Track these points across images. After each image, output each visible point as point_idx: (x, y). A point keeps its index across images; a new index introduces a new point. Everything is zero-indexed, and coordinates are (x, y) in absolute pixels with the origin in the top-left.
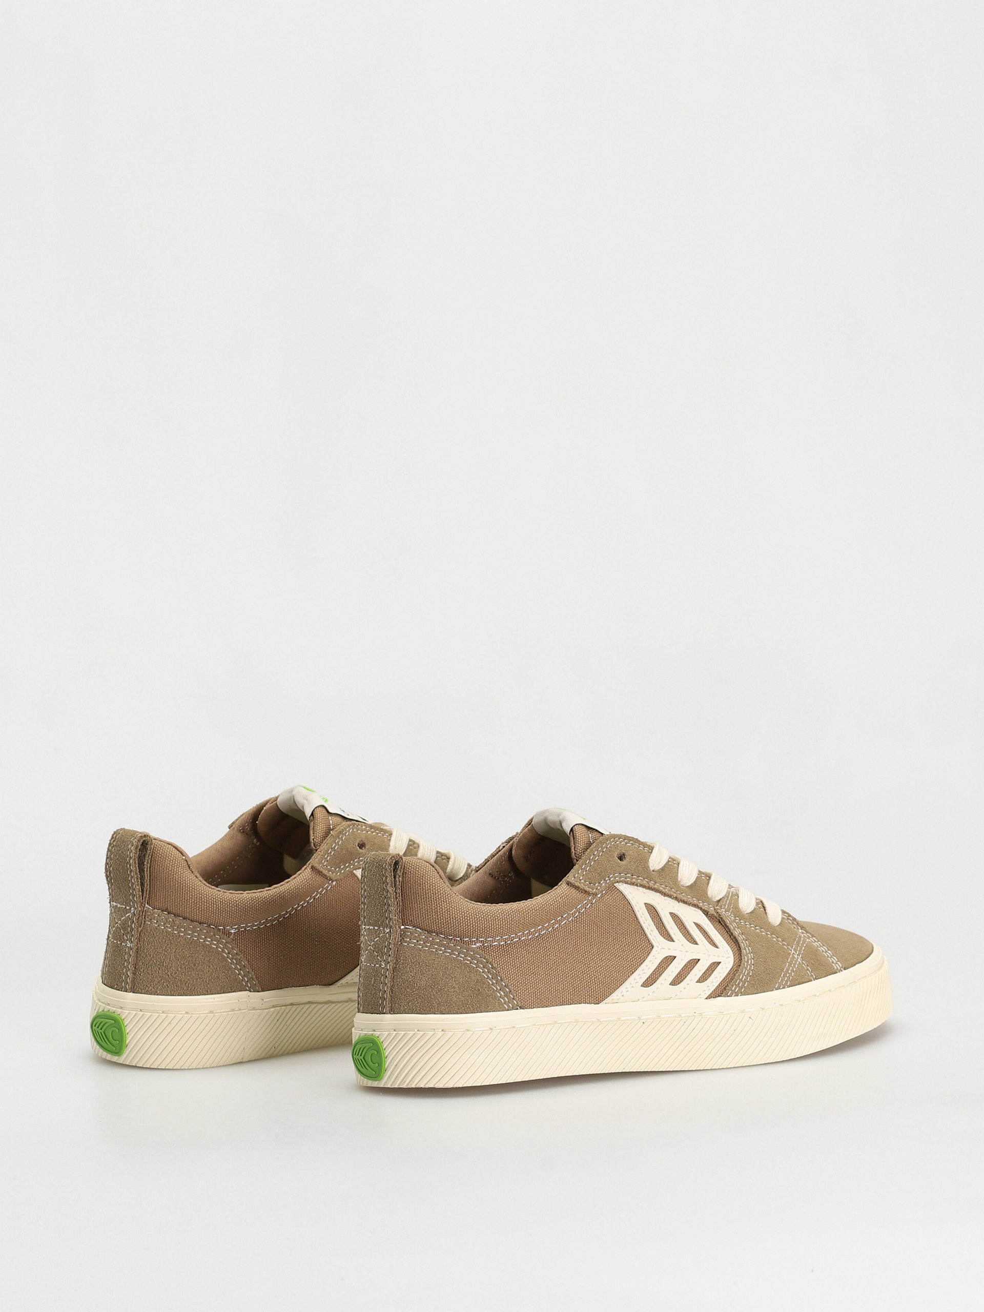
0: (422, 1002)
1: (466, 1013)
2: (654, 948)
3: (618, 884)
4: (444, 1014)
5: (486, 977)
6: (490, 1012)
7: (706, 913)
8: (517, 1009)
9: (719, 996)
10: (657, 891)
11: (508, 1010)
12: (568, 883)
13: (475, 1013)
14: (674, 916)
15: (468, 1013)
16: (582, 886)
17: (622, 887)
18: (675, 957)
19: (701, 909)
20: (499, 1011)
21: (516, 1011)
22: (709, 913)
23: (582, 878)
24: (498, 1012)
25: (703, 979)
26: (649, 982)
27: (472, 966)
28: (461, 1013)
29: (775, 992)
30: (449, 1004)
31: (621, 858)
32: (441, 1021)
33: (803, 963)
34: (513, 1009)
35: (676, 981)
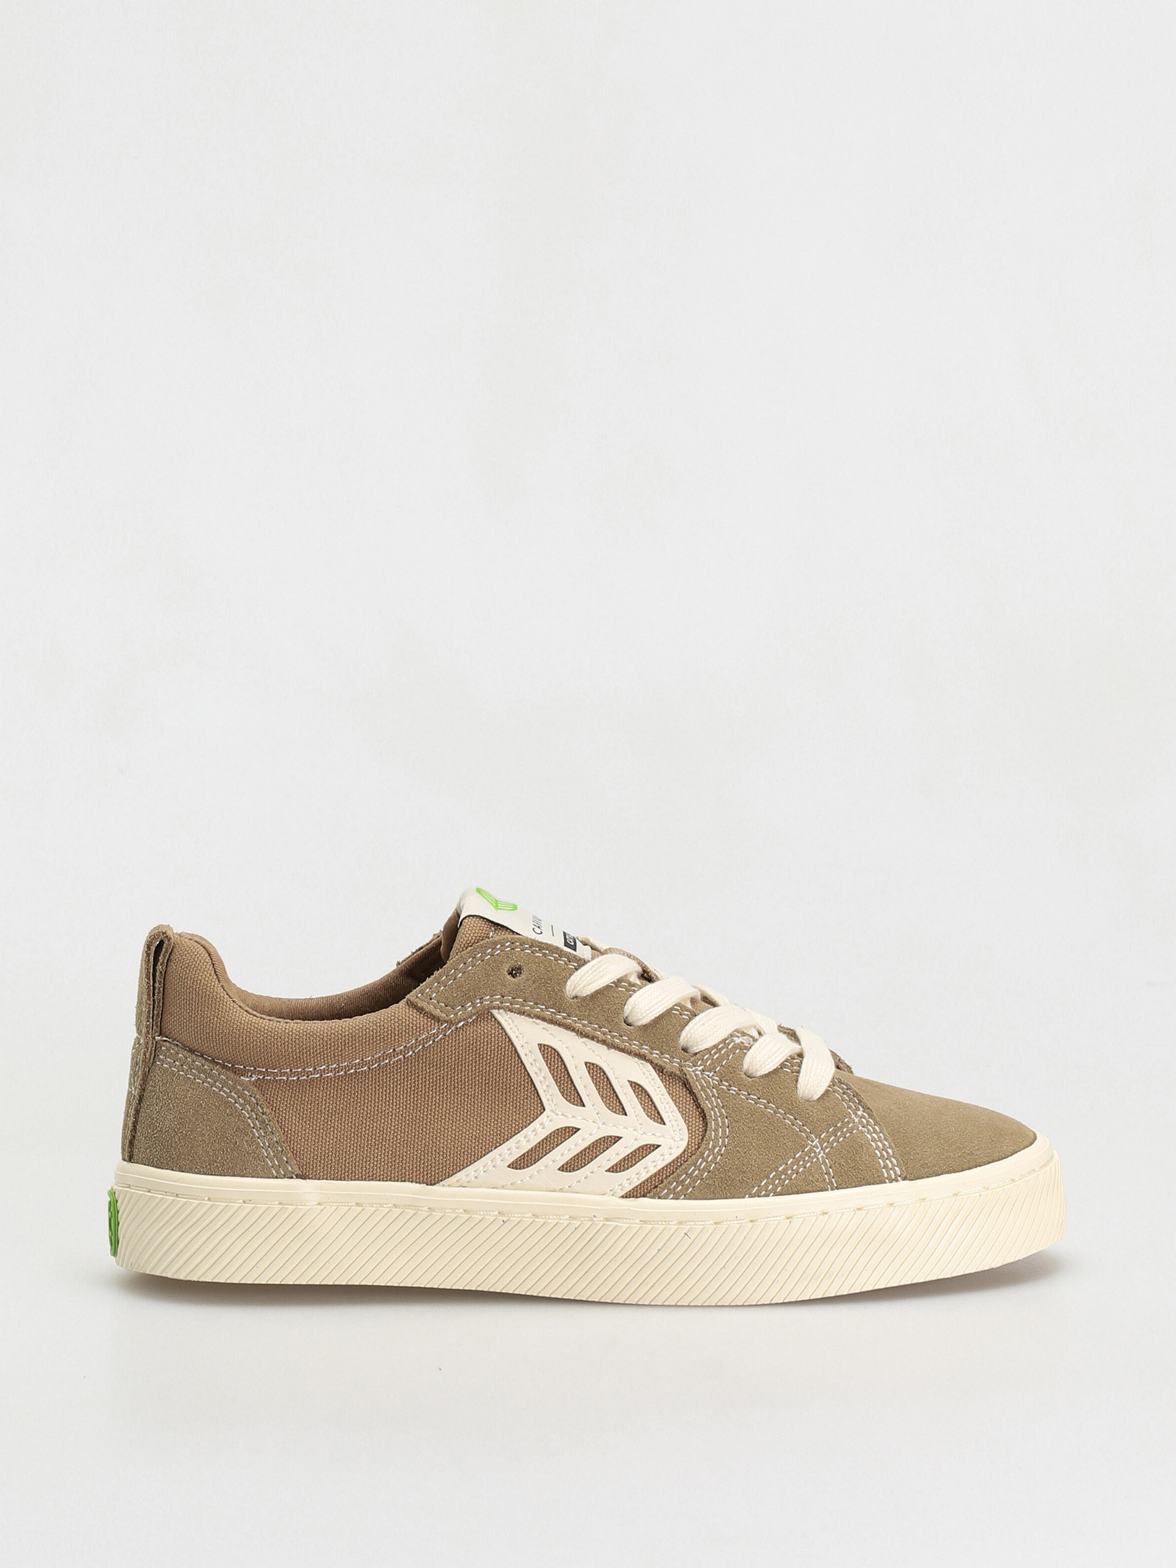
0: (161, 1150)
1: (212, 1175)
2: (545, 1112)
3: (497, 1011)
4: (183, 1172)
5: (252, 1125)
6: (248, 1177)
7: (660, 1070)
8: (292, 1178)
9: (644, 1196)
10: (568, 1027)
11: (276, 1178)
12: (412, 1005)
13: (225, 1176)
14: (592, 1068)
15: (215, 1175)
16: (430, 1008)
17: (503, 1017)
18: (579, 1129)
19: (651, 1062)
20: (261, 1177)
21: (289, 1179)
22: (665, 1071)
23: (435, 997)
24: (259, 1179)
25: (620, 1167)
26: (523, 1162)
27: (236, 1107)
28: (205, 1174)
29: (747, 1201)
30: (191, 1158)
31: (514, 972)
32: (175, 1181)
33: (824, 1162)
34: (284, 1177)
35: (570, 1167)
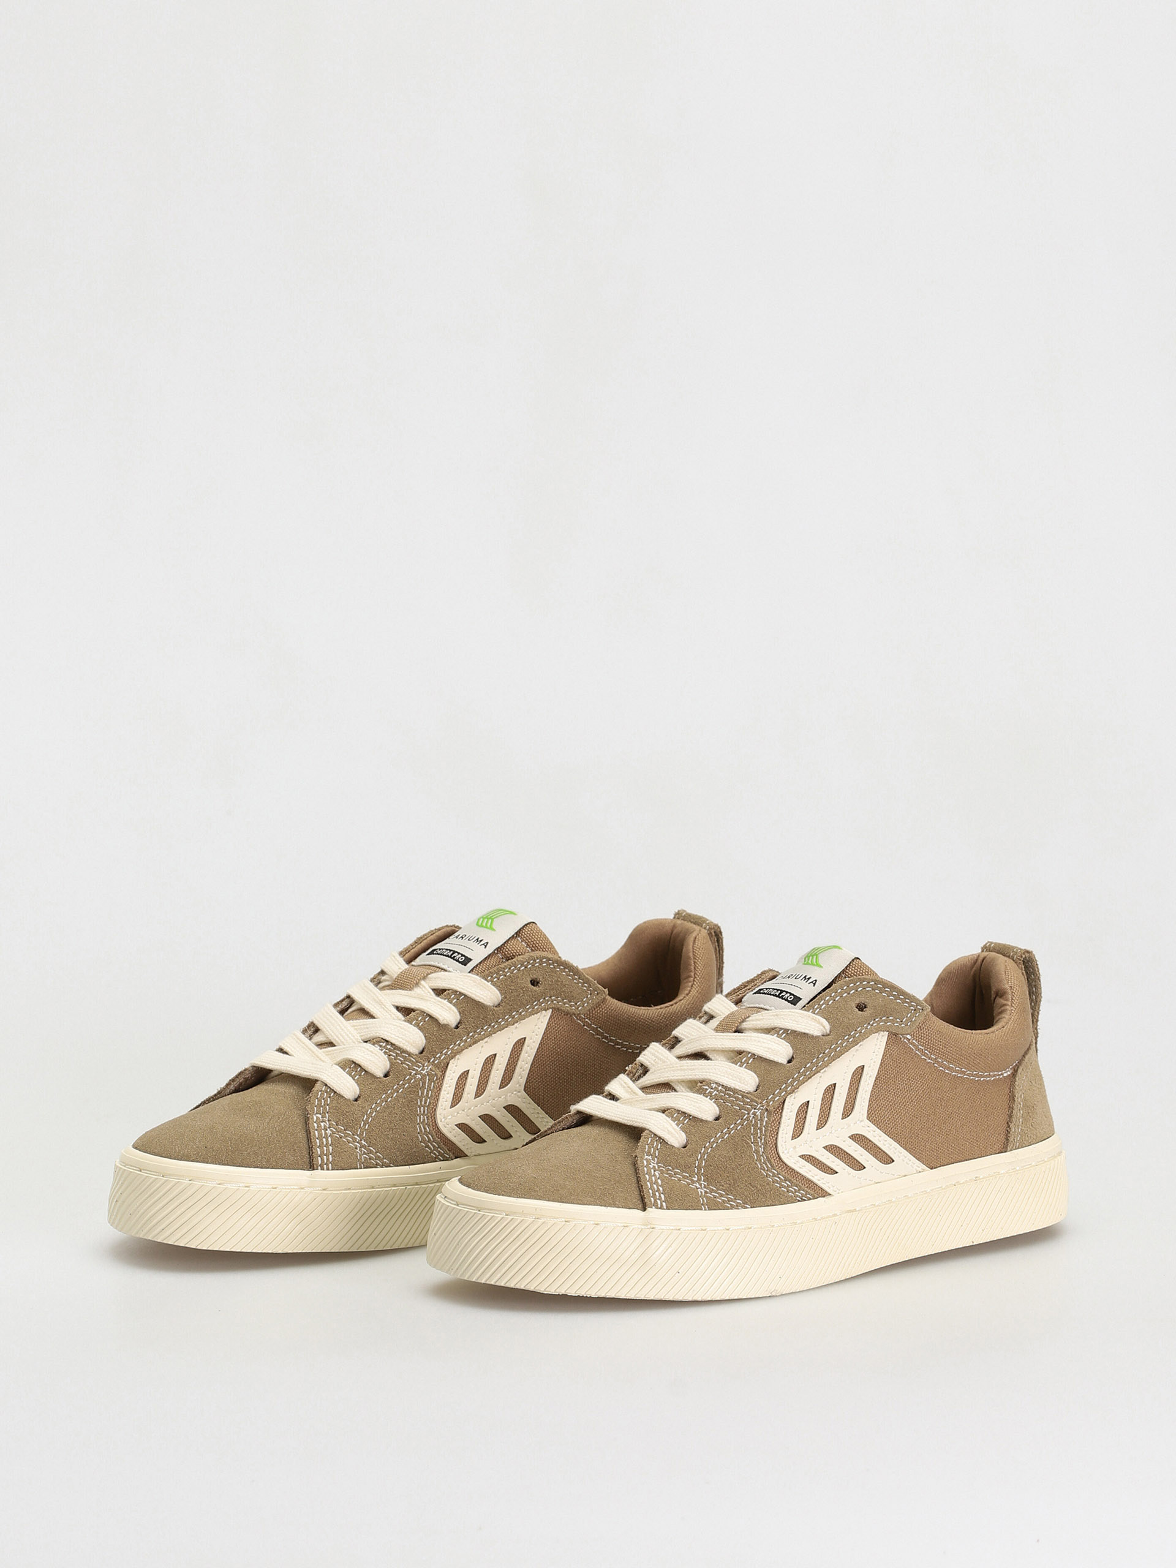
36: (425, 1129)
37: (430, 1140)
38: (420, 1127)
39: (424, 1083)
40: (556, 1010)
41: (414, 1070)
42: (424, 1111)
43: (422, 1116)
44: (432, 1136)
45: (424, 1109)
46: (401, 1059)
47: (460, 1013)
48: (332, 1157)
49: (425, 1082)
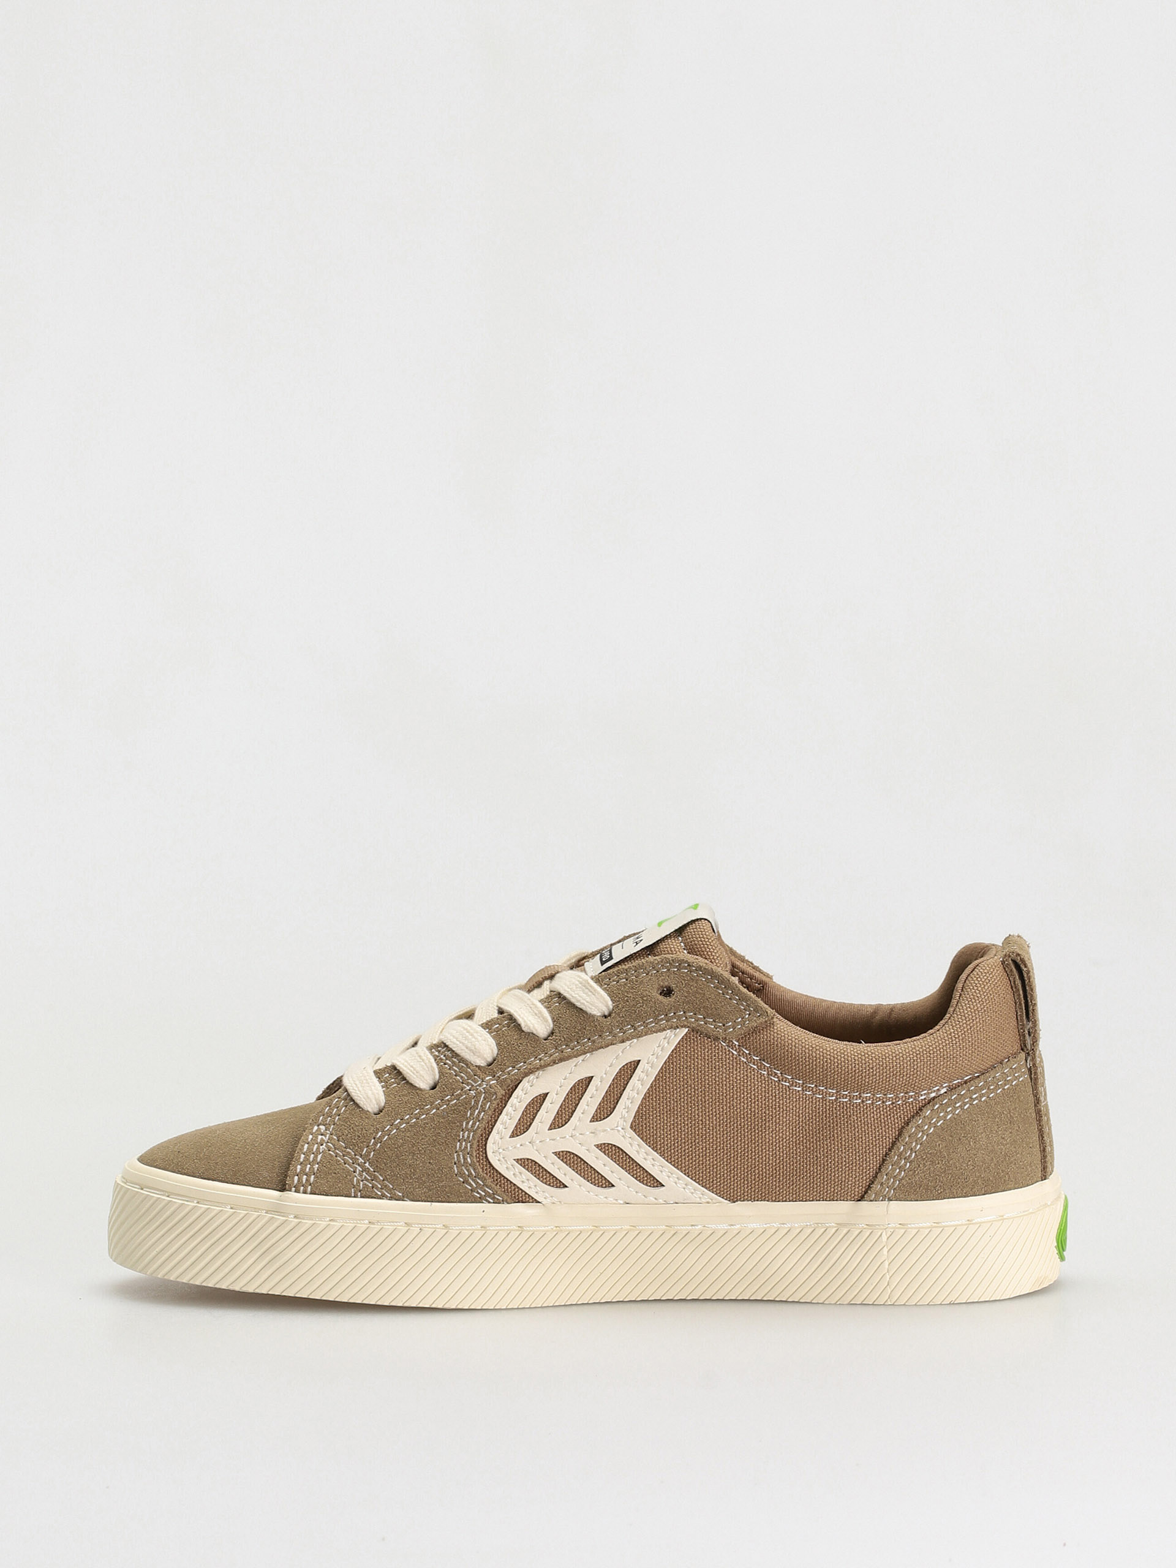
36: (465, 1159)
37: (471, 1174)
38: (458, 1156)
39: (477, 1102)
40: (693, 1030)
41: (468, 1084)
42: (468, 1137)
43: (464, 1143)
44: (474, 1169)
45: (469, 1134)
46: (456, 1069)
47: (554, 1022)
48: (314, 1178)
49: (479, 1101)
